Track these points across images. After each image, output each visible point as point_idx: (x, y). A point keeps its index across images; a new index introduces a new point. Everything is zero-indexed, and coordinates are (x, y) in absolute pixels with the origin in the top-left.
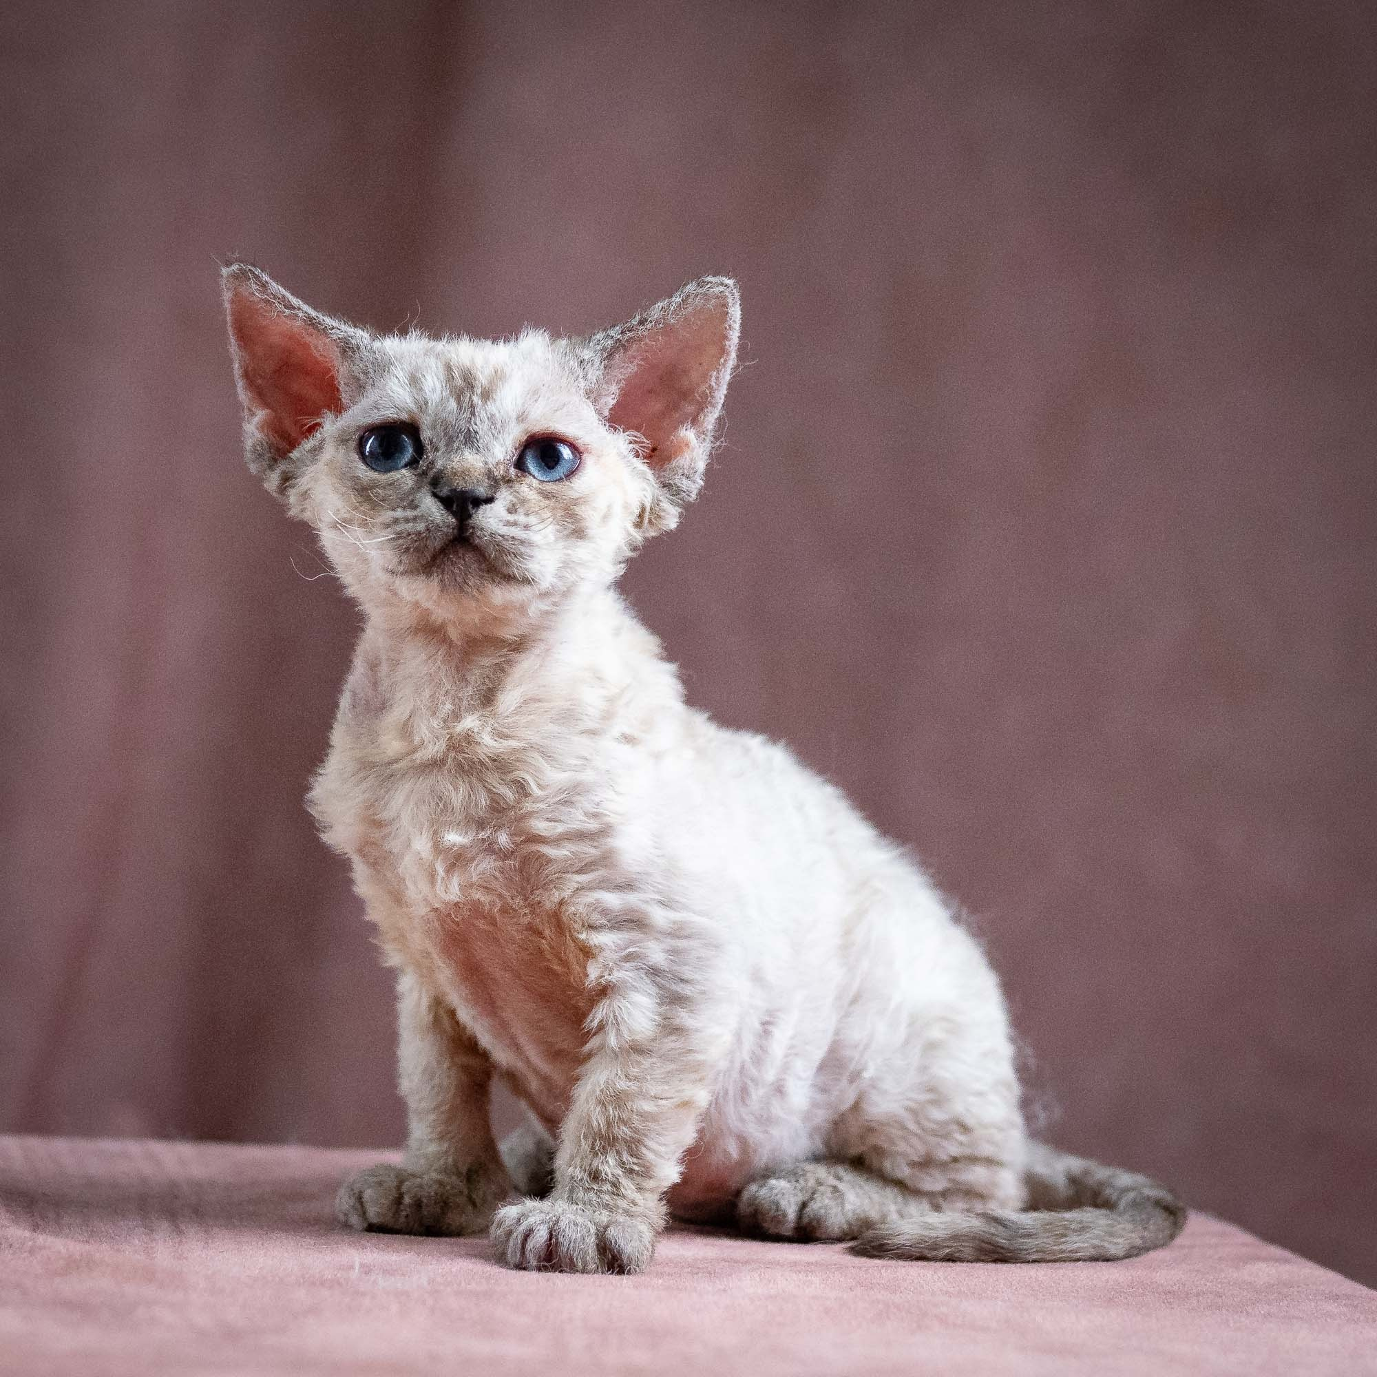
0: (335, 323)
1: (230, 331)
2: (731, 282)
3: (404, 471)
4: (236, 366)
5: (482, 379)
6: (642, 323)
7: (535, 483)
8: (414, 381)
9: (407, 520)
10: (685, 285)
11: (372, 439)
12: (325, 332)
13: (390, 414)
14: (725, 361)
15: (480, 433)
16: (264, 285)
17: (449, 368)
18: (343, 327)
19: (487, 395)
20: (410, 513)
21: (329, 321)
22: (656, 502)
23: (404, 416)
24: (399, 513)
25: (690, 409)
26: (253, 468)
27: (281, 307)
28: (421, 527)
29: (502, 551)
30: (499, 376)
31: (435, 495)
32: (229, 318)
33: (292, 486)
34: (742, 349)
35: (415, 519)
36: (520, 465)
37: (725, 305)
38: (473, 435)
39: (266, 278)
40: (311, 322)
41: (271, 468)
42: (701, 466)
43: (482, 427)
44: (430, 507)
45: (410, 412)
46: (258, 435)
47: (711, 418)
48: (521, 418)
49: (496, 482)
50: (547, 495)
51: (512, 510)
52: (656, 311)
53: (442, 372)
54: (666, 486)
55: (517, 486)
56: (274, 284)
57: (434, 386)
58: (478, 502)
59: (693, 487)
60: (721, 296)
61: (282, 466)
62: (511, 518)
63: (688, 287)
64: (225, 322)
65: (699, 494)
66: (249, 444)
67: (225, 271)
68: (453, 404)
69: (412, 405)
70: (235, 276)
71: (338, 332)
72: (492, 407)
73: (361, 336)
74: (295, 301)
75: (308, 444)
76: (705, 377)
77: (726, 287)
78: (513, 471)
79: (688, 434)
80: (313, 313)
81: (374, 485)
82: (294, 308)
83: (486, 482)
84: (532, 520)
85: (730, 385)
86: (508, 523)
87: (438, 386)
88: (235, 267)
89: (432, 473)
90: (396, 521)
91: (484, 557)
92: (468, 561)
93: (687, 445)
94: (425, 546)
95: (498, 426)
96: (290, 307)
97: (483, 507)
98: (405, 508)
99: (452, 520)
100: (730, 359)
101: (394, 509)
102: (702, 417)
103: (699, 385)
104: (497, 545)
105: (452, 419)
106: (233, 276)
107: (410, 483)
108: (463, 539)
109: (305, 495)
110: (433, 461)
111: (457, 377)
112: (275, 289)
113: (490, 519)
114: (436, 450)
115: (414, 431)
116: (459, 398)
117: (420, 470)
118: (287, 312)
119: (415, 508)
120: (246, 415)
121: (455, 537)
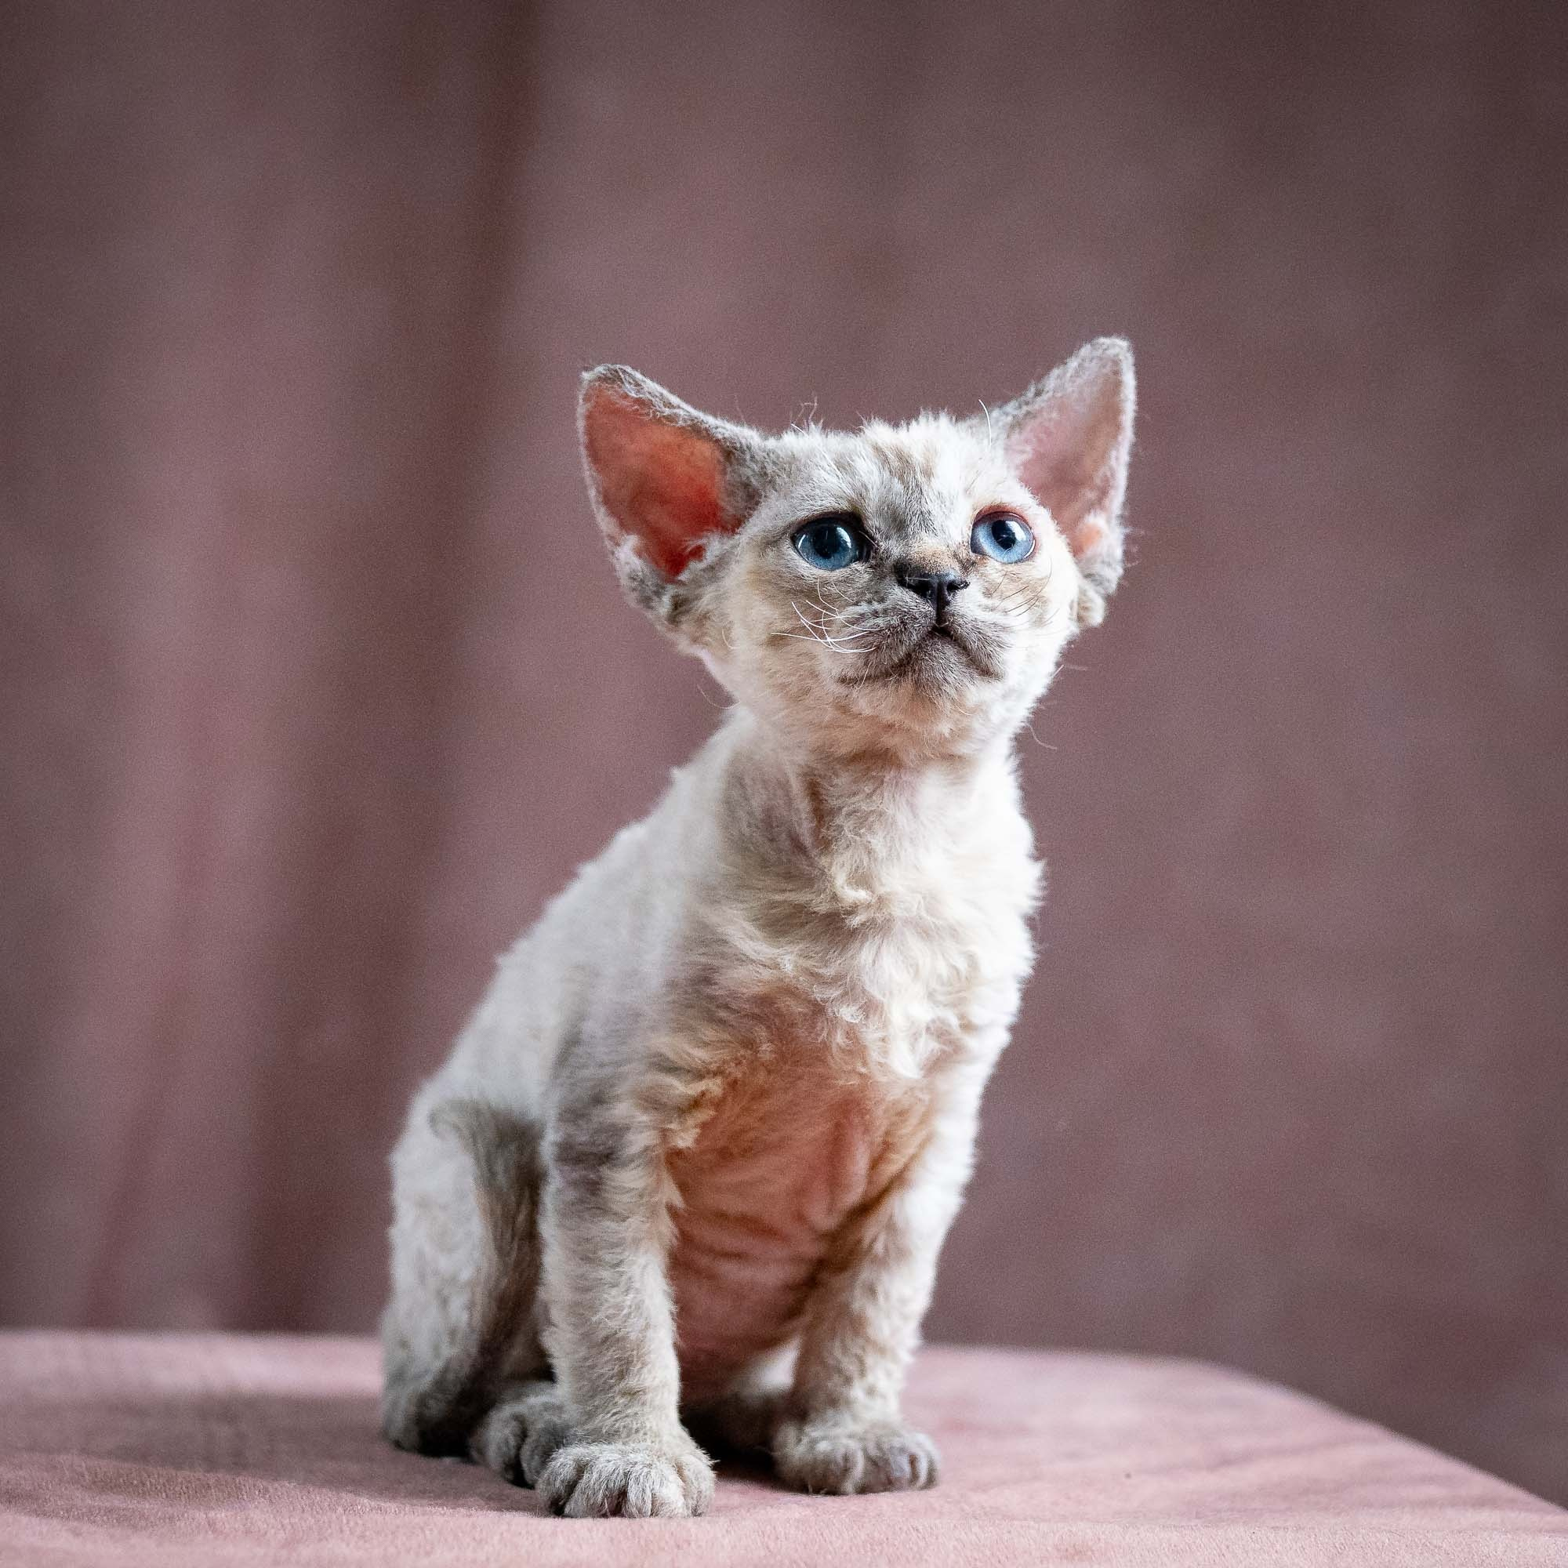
2: (1124, 344)
3: (854, 565)
5: (917, 457)
6: (1038, 394)
7: (997, 565)
8: (843, 465)
9: (876, 614)
10: (1079, 348)
11: (803, 538)
12: (707, 434)
13: (827, 503)
15: (933, 513)
16: (639, 384)
17: (877, 449)
18: (729, 425)
19: (928, 473)
20: (876, 606)
22: (1083, 592)
23: (844, 506)
24: (864, 608)
25: (1090, 495)
28: (895, 621)
29: (984, 640)
30: (930, 452)
31: (902, 583)
33: (687, 612)
35: (885, 611)
36: (975, 547)
37: (1117, 373)
38: (927, 515)
41: (657, 595)
42: (1118, 552)
43: (932, 506)
44: (902, 597)
45: (849, 499)
46: (637, 561)
47: (1117, 498)
48: (968, 491)
49: (967, 566)
50: (1013, 578)
51: (988, 594)
52: (1052, 381)
53: (870, 450)
54: (1088, 576)
55: (982, 569)
56: (650, 382)
57: (869, 470)
58: (953, 587)
59: (1113, 574)
60: (1116, 362)
61: (672, 591)
62: (989, 602)
66: (625, 572)
67: (586, 377)
68: (898, 486)
69: (849, 491)
71: (723, 431)
72: (937, 484)
73: (748, 436)
75: (695, 566)
76: (1104, 456)
77: (1120, 350)
78: (973, 556)
79: (1096, 521)
81: (825, 583)
82: (674, 407)
83: (957, 566)
84: (1009, 604)
86: (987, 608)
87: (875, 469)
89: (890, 563)
90: (862, 617)
91: (965, 648)
92: (948, 653)
93: (1098, 532)
94: (900, 641)
95: (947, 504)
96: (669, 405)
97: (960, 593)
98: (869, 602)
99: (928, 608)
100: (1127, 436)
101: (856, 604)
102: (1106, 502)
103: (1096, 470)
104: (980, 633)
105: (900, 501)
106: (599, 379)
107: (867, 577)
108: (943, 629)
109: (705, 617)
110: (887, 550)
111: (891, 457)
112: (651, 386)
113: (968, 605)
114: (887, 538)
115: (853, 519)
116: (901, 478)
117: (873, 562)
118: (667, 411)
119: (882, 600)
120: (608, 543)
121: (934, 628)
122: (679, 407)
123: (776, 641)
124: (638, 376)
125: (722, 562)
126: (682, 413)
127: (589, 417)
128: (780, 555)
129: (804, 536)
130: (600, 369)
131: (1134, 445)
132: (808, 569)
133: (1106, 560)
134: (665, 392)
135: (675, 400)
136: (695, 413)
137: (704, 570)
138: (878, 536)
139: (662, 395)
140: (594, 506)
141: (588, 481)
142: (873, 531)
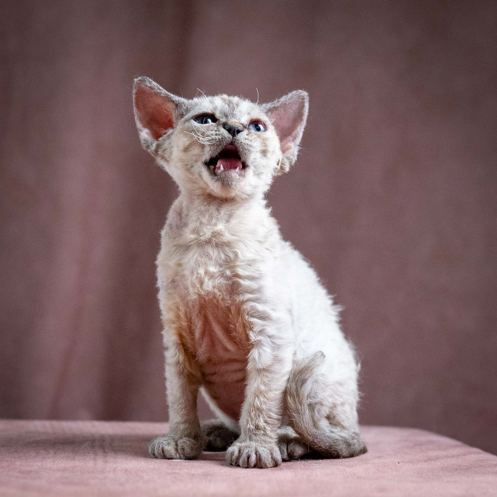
0: (174, 96)
5: (235, 101)
6: (278, 102)
12: (170, 99)
15: (237, 114)
16: (150, 82)
17: (222, 99)
18: (177, 97)
19: (237, 105)
22: (283, 159)
23: (210, 111)
25: (291, 138)
31: (224, 128)
33: (160, 148)
37: (303, 102)
40: (167, 96)
41: (151, 144)
44: (223, 131)
52: (283, 99)
54: (286, 157)
61: (156, 143)
62: (247, 137)
66: (142, 138)
67: (136, 80)
68: (227, 106)
75: (164, 136)
79: (291, 144)
84: (252, 138)
86: (246, 139)
87: (220, 103)
93: (291, 147)
95: (242, 114)
96: (160, 89)
99: (230, 136)
102: (295, 140)
103: (293, 131)
105: (227, 110)
106: (139, 80)
109: (165, 149)
111: (226, 100)
112: (154, 83)
114: (222, 118)
118: (159, 91)
122: (162, 90)
124: (151, 80)
126: (163, 92)
127: (136, 94)
130: (140, 78)
133: (292, 154)
134: (158, 85)
135: (161, 88)
136: (167, 92)
139: (157, 86)
140: (136, 121)
141: (135, 114)
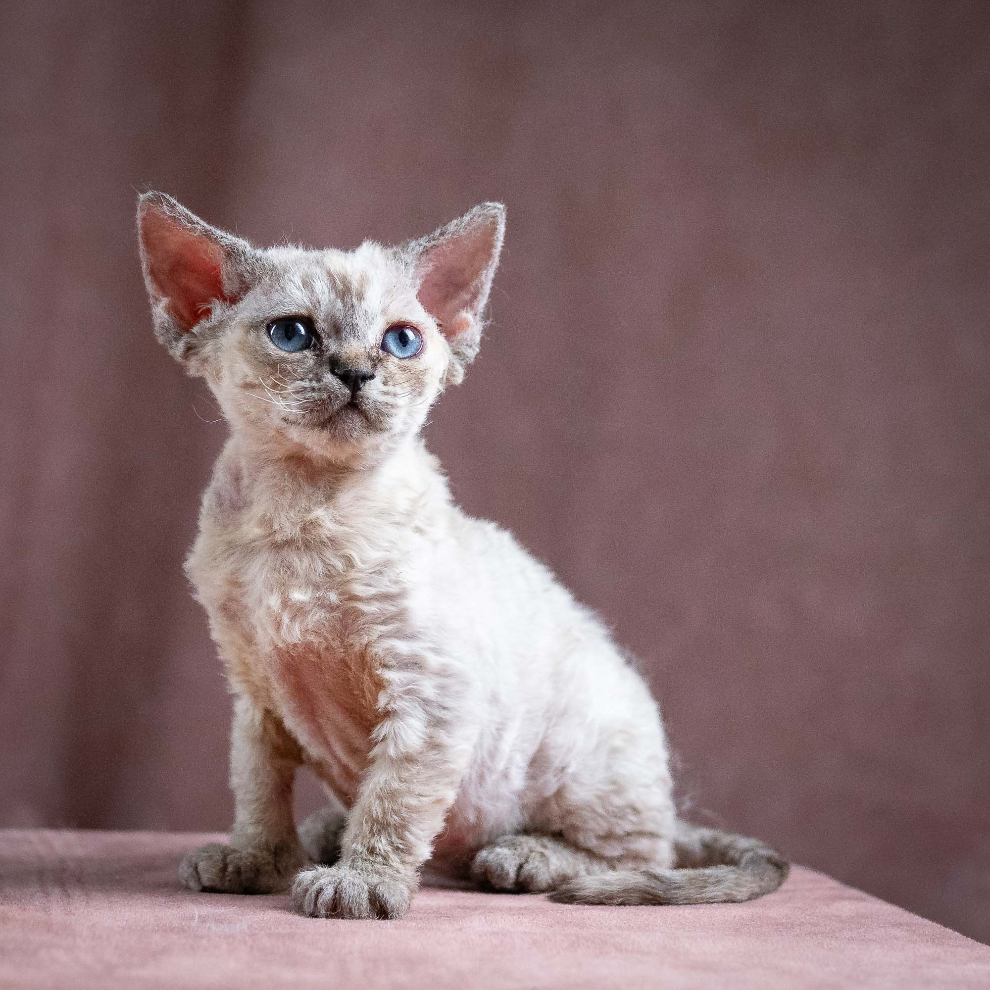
0: (223, 234)
1: (140, 239)
2: (501, 206)
3: (305, 352)
4: (144, 266)
5: (354, 283)
6: (442, 234)
7: (396, 360)
8: (307, 284)
9: (313, 389)
10: (472, 208)
11: (274, 327)
12: (216, 240)
13: (292, 309)
14: (492, 264)
15: (360, 324)
16: (172, 206)
17: (330, 275)
18: (229, 237)
19: (360, 297)
20: (315, 384)
21: (219, 232)
22: (452, 365)
23: (303, 312)
24: (306, 384)
25: (467, 297)
26: (161, 340)
27: (184, 222)
28: (325, 396)
29: (380, 413)
30: (365, 280)
31: (333, 372)
32: (140, 232)
33: (196, 354)
34: (503, 255)
35: (320, 389)
36: (384, 346)
37: (494, 223)
38: (355, 326)
39: (173, 201)
40: (208, 235)
41: (176, 340)
42: (478, 338)
43: (360, 321)
45: (307, 308)
46: (166, 316)
47: (482, 302)
48: (384, 312)
49: (376, 362)
50: (404, 369)
51: (385, 383)
52: (452, 227)
53: (325, 276)
54: (456, 353)
55: (385, 364)
56: (180, 205)
57: (322, 290)
58: (365, 378)
59: (472, 353)
60: (495, 218)
61: (186, 338)
62: (385, 389)
63: (475, 209)
64: (137, 233)
65: (476, 358)
66: (157, 321)
67: (142, 197)
68: (339, 304)
69: (308, 303)
70: (150, 200)
71: (225, 240)
72: (365, 305)
74: (195, 218)
75: (204, 324)
76: (476, 273)
77: (497, 210)
78: (381, 352)
79: (467, 315)
80: (207, 227)
81: (283, 360)
82: (194, 223)
83: (368, 363)
84: (398, 390)
85: (494, 281)
87: (326, 290)
88: (150, 194)
89: (328, 354)
90: (305, 390)
91: (366, 418)
92: (356, 421)
93: (467, 323)
94: (326, 409)
95: (370, 319)
96: (192, 222)
97: (368, 382)
98: (311, 380)
99: (347, 391)
100: (495, 262)
101: (302, 380)
102: (475, 303)
103: (472, 280)
104: (377, 409)
105: (340, 315)
107: (311, 362)
108: (354, 405)
109: (205, 360)
110: (326, 346)
111: (338, 282)
112: (181, 209)
113: (373, 391)
114: (329, 337)
115: (309, 322)
116: (343, 300)
117: (318, 352)
118: (189, 226)
119: (319, 381)
120: (151, 301)
121: (349, 403)
123: (248, 386)
125: (221, 325)
126: (198, 227)
127: (144, 221)
128: (258, 337)
129: (275, 326)
131: (499, 268)
132: (273, 349)
133: (469, 344)
137: (209, 328)
138: (323, 335)
142: (320, 331)
